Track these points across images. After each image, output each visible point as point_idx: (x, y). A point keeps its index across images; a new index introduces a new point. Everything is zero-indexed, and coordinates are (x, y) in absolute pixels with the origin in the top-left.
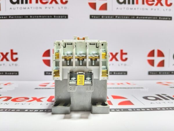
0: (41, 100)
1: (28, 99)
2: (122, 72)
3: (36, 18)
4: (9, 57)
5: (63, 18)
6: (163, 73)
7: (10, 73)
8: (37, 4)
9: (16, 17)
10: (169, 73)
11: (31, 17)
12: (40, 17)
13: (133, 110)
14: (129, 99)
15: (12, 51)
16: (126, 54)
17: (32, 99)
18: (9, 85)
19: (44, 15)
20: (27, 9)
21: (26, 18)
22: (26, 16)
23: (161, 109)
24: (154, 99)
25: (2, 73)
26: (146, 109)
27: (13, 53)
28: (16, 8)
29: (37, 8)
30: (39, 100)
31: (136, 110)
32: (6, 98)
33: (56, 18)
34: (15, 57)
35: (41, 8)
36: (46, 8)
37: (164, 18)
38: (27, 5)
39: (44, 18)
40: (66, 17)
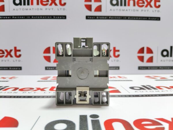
0: (45, 89)
1: (33, 89)
2: (115, 67)
3: (38, 18)
4: (13, 53)
5: (62, 18)
6: (152, 68)
7: (14, 69)
8: (38, 6)
9: (19, 17)
10: (157, 68)
11: (33, 17)
12: (41, 17)
13: (119, 96)
14: (118, 89)
15: (15, 48)
16: (118, 51)
17: (36, 89)
18: (14, 78)
19: (44, 16)
20: (29, 10)
21: (28, 18)
22: (28, 16)
23: (142, 96)
24: (139, 88)
25: (7, 68)
26: (130, 96)
27: (16, 50)
28: (19, 10)
29: (38, 9)
30: (42, 90)
31: (122, 96)
32: (14, 89)
33: (55, 18)
34: (18, 53)
35: (42, 10)
36: (46, 9)
37: (153, 19)
38: (28, 6)
39: (45, 18)
40: (64, 18)
